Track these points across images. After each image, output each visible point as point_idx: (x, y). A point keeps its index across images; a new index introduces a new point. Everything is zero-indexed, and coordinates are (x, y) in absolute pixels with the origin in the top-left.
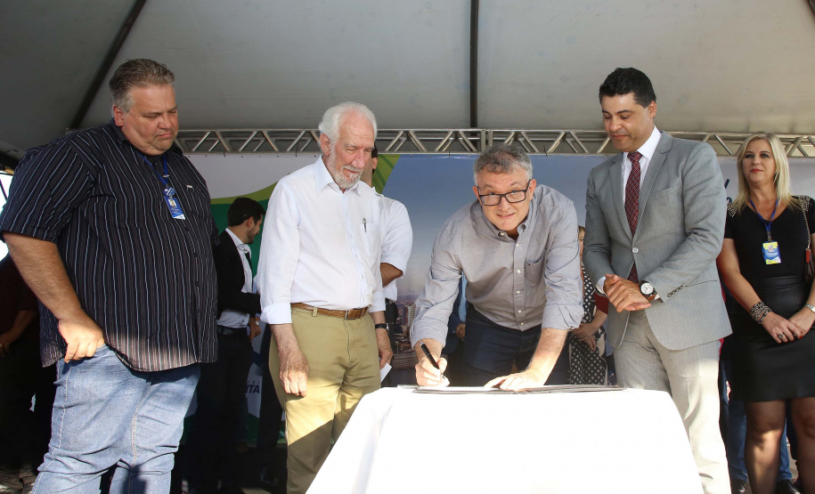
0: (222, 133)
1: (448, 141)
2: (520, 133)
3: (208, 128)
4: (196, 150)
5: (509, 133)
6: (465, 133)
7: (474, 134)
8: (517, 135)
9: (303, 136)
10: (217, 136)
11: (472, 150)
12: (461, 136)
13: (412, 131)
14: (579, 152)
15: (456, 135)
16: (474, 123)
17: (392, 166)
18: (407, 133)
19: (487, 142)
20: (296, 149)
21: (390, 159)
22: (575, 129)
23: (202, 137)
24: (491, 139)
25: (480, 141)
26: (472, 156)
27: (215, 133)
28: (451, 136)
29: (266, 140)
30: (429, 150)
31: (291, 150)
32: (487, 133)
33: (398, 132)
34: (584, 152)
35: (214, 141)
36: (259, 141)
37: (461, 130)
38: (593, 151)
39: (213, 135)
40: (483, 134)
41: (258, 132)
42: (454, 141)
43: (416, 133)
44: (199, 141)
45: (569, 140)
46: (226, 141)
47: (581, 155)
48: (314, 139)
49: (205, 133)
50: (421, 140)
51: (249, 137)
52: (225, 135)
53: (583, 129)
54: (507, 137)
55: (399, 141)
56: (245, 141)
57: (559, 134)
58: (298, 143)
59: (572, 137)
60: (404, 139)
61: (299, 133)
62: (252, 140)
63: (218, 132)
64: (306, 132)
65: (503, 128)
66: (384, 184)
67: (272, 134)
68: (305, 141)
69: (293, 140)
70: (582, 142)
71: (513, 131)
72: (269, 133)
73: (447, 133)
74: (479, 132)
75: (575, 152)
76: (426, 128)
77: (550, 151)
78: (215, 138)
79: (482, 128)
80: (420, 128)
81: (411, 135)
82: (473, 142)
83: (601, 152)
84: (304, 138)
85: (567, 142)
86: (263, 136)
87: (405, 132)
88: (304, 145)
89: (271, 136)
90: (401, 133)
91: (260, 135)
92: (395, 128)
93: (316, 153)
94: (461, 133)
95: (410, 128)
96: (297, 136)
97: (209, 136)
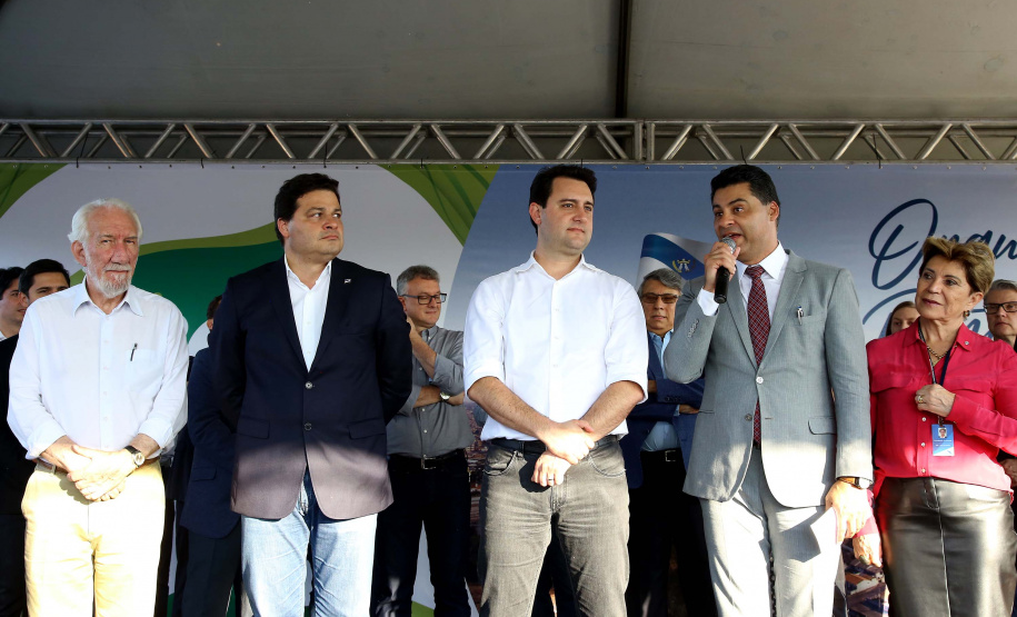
0: (194, 126)
1: (579, 139)
2: (701, 126)
3: (173, 117)
4: (153, 156)
5: (681, 127)
6: (607, 126)
8: (696, 130)
9: (336, 131)
10: (185, 130)
11: (619, 157)
12: (600, 132)
13: (517, 124)
14: (805, 159)
15: (592, 132)
16: (621, 111)
17: (486, 185)
18: (510, 129)
19: (644, 141)
21: (482, 172)
22: (797, 119)
23: (163, 131)
24: (652, 134)
25: (632, 136)
26: (619, 167)
27: (183, 127)
29: (270, 136)
31: (316, 156)
32: (644, 127)
33: (495, 126)
34: (811, 158)
36: (258, 138)
37: (601, 123)
38: (827, 157)
39: (180, 128)
40: (639, 128)
41: (258, 126)
42: (586, 139)
43: (525, 127)
45: (786, 138)
47: (807, 164)
48: (350, 135)
49: (166, 126)
51: (244, 132)
52: (199, 128)
53: (810, 118)
54: (680, 132)
56: (239, 138)
57: (768, 127)
58: (327, 143)
60: (505, 137)
61: (329, 126)
62: (250, 137)
63: (188, 124)
64: (340, 126)
65: (673, 119)
66: (474, 215)
67: (280, 128)
68: (338, 139)
69: (321, 138)
70: (806, 138)
71: (689, 124)
72: (276, 127)
73: (578, 126)
74: (632, 126)
75: (797, 159)
76: (542, 119)
77: (753, 156)
78: (181, 133)
79: (636, 119)
80: (532, 118)
81: (515, 130)
82: (620, 140)
83: (840, 159)
84: (335, 134)
85: (781, 139)
86: (267, 130)
87: (507, 125)
88: (335, 144)
89: (279, 132)
90: (501, 127)
91: (262, 129)
92: (490, 119)
93: (359, 162)
94: (600, 127)
95: (516, 118)
96: (326, 132)
97: (173, 130)
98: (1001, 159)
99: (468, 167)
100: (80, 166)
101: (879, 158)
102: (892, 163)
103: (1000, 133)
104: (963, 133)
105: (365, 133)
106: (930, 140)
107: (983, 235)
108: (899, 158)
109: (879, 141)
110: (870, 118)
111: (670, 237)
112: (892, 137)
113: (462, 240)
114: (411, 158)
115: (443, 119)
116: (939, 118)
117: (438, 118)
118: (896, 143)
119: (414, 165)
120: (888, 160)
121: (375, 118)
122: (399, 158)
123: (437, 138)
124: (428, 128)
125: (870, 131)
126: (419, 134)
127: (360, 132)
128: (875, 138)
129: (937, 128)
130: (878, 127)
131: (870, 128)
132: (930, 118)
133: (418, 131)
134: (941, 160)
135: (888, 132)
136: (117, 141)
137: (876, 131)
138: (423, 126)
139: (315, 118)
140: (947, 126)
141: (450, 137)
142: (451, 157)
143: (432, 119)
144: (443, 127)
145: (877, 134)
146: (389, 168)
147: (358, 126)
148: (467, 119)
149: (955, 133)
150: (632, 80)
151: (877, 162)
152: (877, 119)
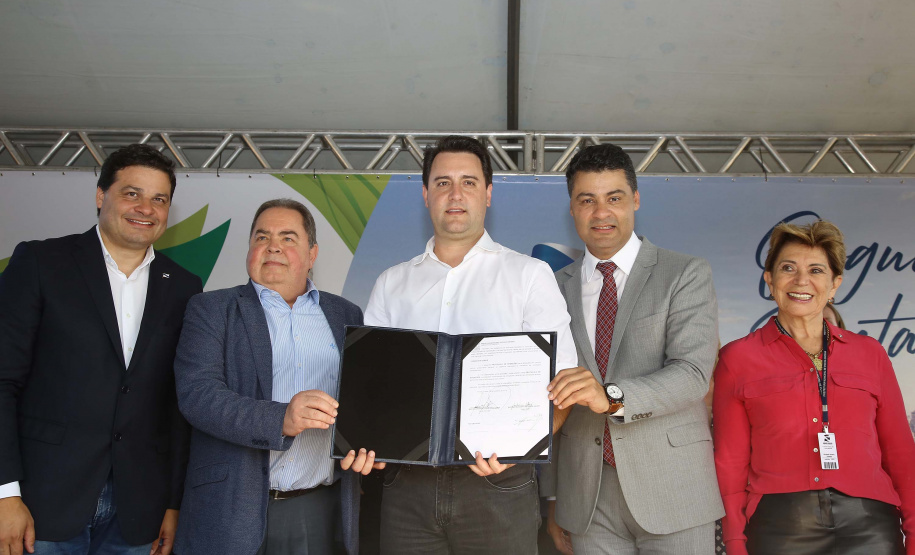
0: (89, 135)
2: (589, 139)
3: (67, 126)
4: (46, 163)
5: (571, 139)
6: (499, 139)
7: (512, 140)
8: (584, 142)
9: (230, 141)
10: (80, 139)
11: (509, 169)
12: (490, 143)
13: (410, 135)
14: (691, 172)
16: (512, 124)
17: (377, 195)
18: (402, 140)
19: (534, 155)
20: (217, 165)
21: (373, 182)
22: (684, 132)
23: (57, 140)
24: (541, 148)
25: (522, 151)
26: (509, 178)
27: (78, 135)
29: (167, 147)
31: (210, 166)
32: (534, 139)
33: (387, 138)
34: (698, 170)
35: (78, 148)
37: (492, 135)
38: (713, 169)
39: (75, 137)
40: (529, 141)
41: (153, 135)
43: (417, 138)
44: (51, 146)
45: (671, 149)
46: (97, 149)
47: (693, 176)
48: (247, 147)
49: (60, 135)
52: (94, 137)
53: (698, 132)
54: (569, 145)
55: (390, 150)
57: (655, 140)
58: (220, 154)
59: (677, 144)
60: (397, 148)
61: (223, 137)
63: (83, 134)
64: (235, 136)
65: (563, 132)
66: (365, 224)
67: (175, 137)
68: (234, 149)
69: (214, 148)
70: (694, 152)
71: (578, 136)
72: (172, 136)
74: (522, 138)
75: (683, 171)
76: (433, 131)
77: (640, 169)
78: (78, 143)
79: (526, 131)
80: (423, 130)
81: (408, 142)
82: (511, 153)
83: (727, 171)
84: (230, 145)
85: (669, 152)
86: (162, 140)
87: (399, 137)
88: (231, 156)
89: (174, 142)
90: (393, 138)
91: (156, 138)
92: (383, 130)
93: (252, 171)
94: (491, 139)
95: (407, 130)
96: (220, 142)
97: (68, 139)
98: (886, 172)
99: (360, 177)
101: (765, 171)
102: (779, 176)
103: (884, 149)
104: (849, 148)
105: (261, 145)
106: (814, 154)
107: (869, 246)
108: (784, 171)
109: (766, 156)
110: (757, 132)
111: (559, 247)
112: (780, 152)
113: (353, 248)
114: (307, 168)
115: (336, 130)
116: (824, 132)
117: (331, 130)
118: (781, 157)
119: (306, 175)
120: (774, 173)
121: (268, 129)
122: (291, 167)
123: (331, 149)
124: (322, 139)
125: (756, 145)
126: (311, 146)
127: (255, 142)
128: (761, 152)
129: (822, 142)
130: (763, 140)
131: (756, 142)
132: (815, 132)
133: (312, 142)
134: (826, 173)
135: (773, 145)
136: (11, 148)
137: (762, 144)
138: (317, 137)
139: (210, 128)
140: (832, 140)
141: (343, 150)
142: (345, 168)
143: (326, 130)
144: (335, 137)
145: (762, 148)
146: (282, 178)
147: (252, 137)
148: (360, 130)
149: (840, 148)
150: (522, 93)
151: (763, 176)
152: (763, 132)
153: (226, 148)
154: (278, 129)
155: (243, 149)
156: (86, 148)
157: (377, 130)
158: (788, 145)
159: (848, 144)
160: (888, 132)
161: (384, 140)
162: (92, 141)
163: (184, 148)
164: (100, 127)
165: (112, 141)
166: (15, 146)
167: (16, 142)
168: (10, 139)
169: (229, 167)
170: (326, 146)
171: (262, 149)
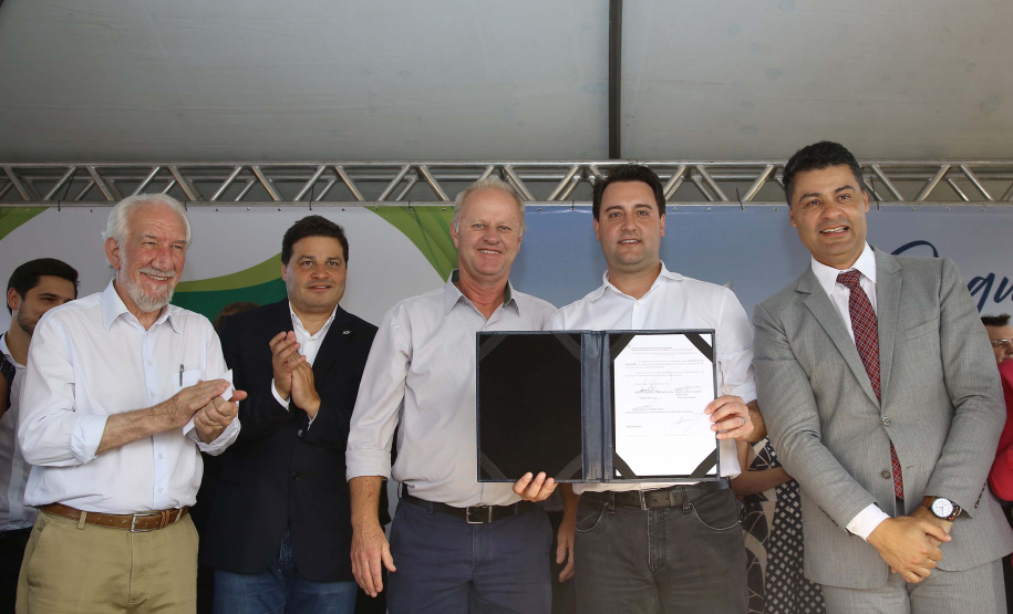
0: (180, 169)
1: (570, 181)
2: (694, 167)
3: (157, 160)
5: (675, 169)
6: (600, 167)
8: (689, 171)
9: (323, 173)
10: (171, 174)
12: (592, 173)
13: (508, 165)
15: (585, 171)
16: (614, 152)
18: (500, 170)
20: (310, 198)
23: (147, 175)
27: (169, 170)
28: (577, 173)
29: (258, 180)
30: (538, 199)
31: (302, 199)
33: (484, 168)
35: (167, 182)
36: (245, 182)
37: (593, 164)
39: (165, 171)
41: (244, 168)
42: (580, 181)
43: (515, 168)
44: (140, 181)
46: (187, 183)
48: (340, 179)
49: (151, 169)
50: (524, 181)
51: (229, 175)
52: (184, 171)
54: (673, 174)
56: (223, 181)
57: (763, 168)
58: (313, 186)
61: (315, 169)
62: (234, 181)
63: (174, 168)
64: (328, 168)
65: (667, 160)
67: (266, 171)
68: (326, 181)
69: (306, 181)
71: (683, 165)
72: (263, 169)
73: (568, 168)
76: (532, 160)
77: (747, 198)
78: (168, 178)
80: (522, 160)
81: (507, 173)
84: (323, 177)
85: (777, 181)
86: (253, 173)
87: (497, 167)
88: (323, 189)
89: (265, 174)
90: (491, 168)
91: (248, 172)
92: (480, 160)
93: (345, 204)
94: (592, 169)
95: (506, 160)
96: (312, 174)
97: (158, 173)
98: (1001, 200)
100: (62, 209)
101: (876, 199)
102: (891, 204)
103: (999, 176)
104: (963, 176)
105: (355, 177)
106: (927, 182)
107: (985, 277)
108: (897, 199)
109: (877, 184)
110: (868, 159)
112: (892, 180)
114: (402, 200)
115: (432, 161)
116: (937, 159)
117: (427, 160)
118: (893, 185)
119: (401, 207)
120: (886, 201)
121: (362, 160)
122: (386, 199)
123: (427, 181)
124: (417, 170)
125: (867, 173)
126: (407, 177)
127: (348, 174)
128: (872, 181)
129: (935, 169)
130: (874, 167)
131: (867, 170)
132: (928, 159)
133: (408, 173)
134: (939, 201)
135: (885, 173)
136: (101, 184)
137: (873, 172)
138: (412, 167)
139: (302, 160)
140: (945, 167)
141: (439, 181)
142: (441, 199)
143: (421, 160)
144: (432, 169)
145: (874, 176)
146: (377, 210)
147: (346, 168)
148: (456, 160)
149: (954, 175)
150: (624, 121)
151: (875, 204)
152: (874, 159)
153: (318, 180)
154: (373, 160)
155: (336, 182)
156: (177, 182)
157: (474, 160)
158: (900, 173)
159: (962, 171)
160: (1002, 159)
161: (480, 171)
162: (182, 175)
163: (275, 182)
164: (191, 160)
165: (202, 174)
166: (105, 182)
167: (106, 178)
168: (101, 175)
169: (321, 200)
170: (421, 177)
171: (356, 182)
